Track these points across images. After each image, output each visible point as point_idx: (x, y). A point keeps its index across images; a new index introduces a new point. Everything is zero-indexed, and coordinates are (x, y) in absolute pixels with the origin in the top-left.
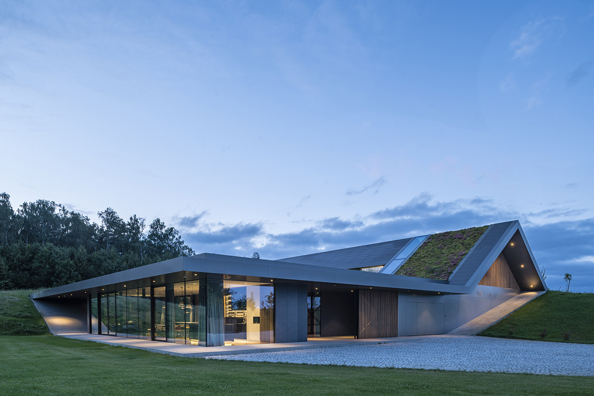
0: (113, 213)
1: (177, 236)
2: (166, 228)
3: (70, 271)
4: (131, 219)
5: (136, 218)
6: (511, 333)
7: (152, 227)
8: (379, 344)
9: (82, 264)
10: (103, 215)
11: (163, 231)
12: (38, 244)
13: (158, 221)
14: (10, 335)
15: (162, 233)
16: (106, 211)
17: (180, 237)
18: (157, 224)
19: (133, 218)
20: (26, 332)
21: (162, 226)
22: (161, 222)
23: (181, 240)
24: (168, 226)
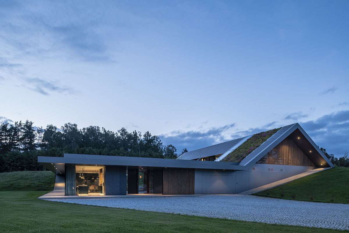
0: (125, 130)
1: (159, 140)
2: (152, 136)
4: (133, 132)
6: (268, 194)
7: (145, 136)
8: (164, 197)
10: (120, 131)
12: (85, 148)
15: (150, 139)
16: (122, 129)
17: (160, 141)
18: (147, 134)
19: (135, 132)
21: (150, 136)
22: (149, 133)
24: (152, 135)
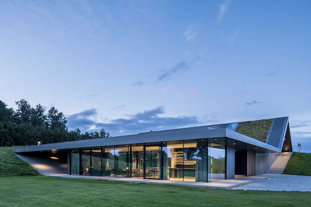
0: (26, 102)
1: (63, 118)
3: (6, 136)
4: (37, 106)
5: (41, 106)
6: (302, 173)
7: (50, 112)
9: (12, 132)
10: (19, 103)
11: (56, 114)
13: (53, 108)
14: (17, 176)
15: (56, 115)
16: (21, 101)
18: (53, 110)
19: (39, 106)
20: (27, 174)
21: (56, 111)
22: (55, 109)
23: (66, 120)
24: (59, 112)
